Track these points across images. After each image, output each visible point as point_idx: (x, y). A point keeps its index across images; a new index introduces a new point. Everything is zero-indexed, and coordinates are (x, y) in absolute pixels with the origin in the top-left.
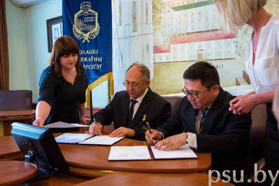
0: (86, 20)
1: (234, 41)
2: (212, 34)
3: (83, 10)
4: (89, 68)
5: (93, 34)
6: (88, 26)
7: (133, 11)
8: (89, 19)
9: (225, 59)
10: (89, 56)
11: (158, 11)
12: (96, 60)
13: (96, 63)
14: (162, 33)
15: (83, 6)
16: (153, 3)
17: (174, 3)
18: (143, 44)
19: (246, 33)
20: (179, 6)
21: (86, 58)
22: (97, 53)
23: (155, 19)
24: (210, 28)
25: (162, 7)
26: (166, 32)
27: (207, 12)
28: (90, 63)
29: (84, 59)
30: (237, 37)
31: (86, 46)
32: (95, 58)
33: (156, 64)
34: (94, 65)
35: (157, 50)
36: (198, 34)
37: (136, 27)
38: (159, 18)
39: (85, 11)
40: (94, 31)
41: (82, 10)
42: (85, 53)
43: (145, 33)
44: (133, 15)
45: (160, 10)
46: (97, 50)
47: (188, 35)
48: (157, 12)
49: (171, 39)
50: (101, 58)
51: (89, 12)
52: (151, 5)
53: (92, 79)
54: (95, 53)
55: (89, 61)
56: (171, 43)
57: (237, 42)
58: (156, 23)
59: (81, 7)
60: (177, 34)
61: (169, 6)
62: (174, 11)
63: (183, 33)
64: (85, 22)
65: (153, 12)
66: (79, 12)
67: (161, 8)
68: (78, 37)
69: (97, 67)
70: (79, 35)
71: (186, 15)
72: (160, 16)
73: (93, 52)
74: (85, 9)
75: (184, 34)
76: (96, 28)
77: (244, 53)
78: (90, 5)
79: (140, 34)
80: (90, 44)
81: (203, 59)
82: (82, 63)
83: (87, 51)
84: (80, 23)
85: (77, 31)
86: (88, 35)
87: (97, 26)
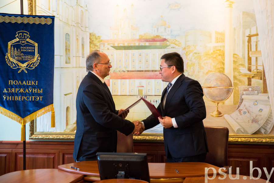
0: (23, 49)
2: (152, 74)
3: (19, 39)
4: (26, 99)
5: (32, 65)
6: (26, 56)
7: (66, 42)
8: (27, 49)
10: (26, 87)
12: (35, 92)
13: (35, 95)
15: (20, 34)
16: (90, 39)
17: (115, 42)
18: (78, 77)
20: (120, 45)
21: (22, 89)
22: (37, 84)
24: (150, 69)
25: (102, 44)
27: (147, 55)
28: (27, 94)
29: (19, 90)
31: (22, 76)
32: (34, 89)
34: (33, 97)
36: (139, 72)
37: (69, 59)
39: (21, 40)
40: (34, 62)
41: (17, 38)
42: (21, 84)
43: (80, 66)
44: (66, 47)
45: (99, 46)
46: (37, 82)
47: (129, 72)
48: (95, 48)
50: (42, 89)
51: (27, 42)
52: (89, 40)
53: (29, 111)
54: (34, 84)
55: (27, 92)
56: (111, 78)
59: (17, 35)
60: (117, 70)
61: (108, 44)
62: (114, 49)
63: (123, 70)
64: (21, 52)
65: (90, 47)
66: (15, 40)
67: (100, 44)
68: (12, 66)
69: (37, 99)
70: (13, 64)
71: (127, 55)
73: (31, 83)
74: (21, 38)
75: (124, 72)
76: (36, 59)
78: (29, 35)
79: (74, 66)
80: (28, 74)
81: (144, 94)
82: (17, 94)
83: (24, 83)
84: (16, 51)
85: (10, 60)
86: (25, 65)
87: (37, 56)
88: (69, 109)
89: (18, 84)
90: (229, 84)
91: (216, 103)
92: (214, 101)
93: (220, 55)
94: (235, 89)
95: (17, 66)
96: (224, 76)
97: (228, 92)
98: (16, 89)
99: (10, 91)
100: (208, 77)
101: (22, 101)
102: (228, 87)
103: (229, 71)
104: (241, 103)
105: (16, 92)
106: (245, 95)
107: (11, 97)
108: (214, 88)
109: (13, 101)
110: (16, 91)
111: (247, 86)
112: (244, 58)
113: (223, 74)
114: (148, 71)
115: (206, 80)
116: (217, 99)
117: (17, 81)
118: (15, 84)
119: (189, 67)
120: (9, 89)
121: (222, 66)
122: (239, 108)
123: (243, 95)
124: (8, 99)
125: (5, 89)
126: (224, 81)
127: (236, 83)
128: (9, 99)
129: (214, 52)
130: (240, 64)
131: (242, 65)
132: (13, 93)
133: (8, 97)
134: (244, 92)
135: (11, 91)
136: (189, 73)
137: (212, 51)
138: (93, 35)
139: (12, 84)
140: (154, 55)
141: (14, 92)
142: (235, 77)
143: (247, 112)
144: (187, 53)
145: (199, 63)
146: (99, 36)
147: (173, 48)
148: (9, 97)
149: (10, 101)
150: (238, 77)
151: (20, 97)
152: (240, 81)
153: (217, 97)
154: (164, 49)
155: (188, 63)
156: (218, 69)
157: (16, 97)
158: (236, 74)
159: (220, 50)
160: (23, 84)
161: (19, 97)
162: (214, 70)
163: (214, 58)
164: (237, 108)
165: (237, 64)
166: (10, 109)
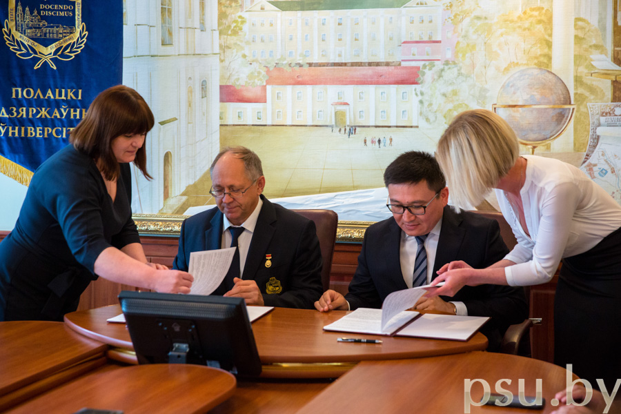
0: (44, 10)
1: (415, 90)
2: (368, 71)
4: (54, 134)
5: (68, 50)
6: (53, 27)
8: (54, 10)
9: (397, 127)
10: (53, 104)
11: (233, 4)
12: (75, 116)
14: (244, 56)
18: (190, 78)
19: (440, 76)
21: (43, 109)
22: (80, 98)
23: (224, 21)
24: (364, 58)
26: (254, 56)
27: (357, 24)
28: (57, 122)
29: (38, 112)
30: (422, 83)
31: (44, 78)
32: (72, 110)
33: (228, 128)
35: (230, 94)
36: (336, 67)
37: (170, 34)
38: (235, 21)
40: (72, 41)
42: (42, 97)
43: (196, 53)
44: (162, 4)
45: (240, 1)
46: (80, 91)
47: (312, 68)
48: (231, 7)
49: (268, 72)
54: (74, 98)
55: (56, 117)
56: (268, 82)
57: (422, 94)
58: (230, 32)
60: (284, 62)
62: (277, 9)
63: (298, 62)
64: (41, 16)
65: (220, 4)
68: (19, 53)
70: (23, 48)
71: (307, 24)
72: (240, 17)
73: (66, 96)
75: (301, 66)
76: (78, 35)
77: (436, 118)
79: (182, 52)
80: (57, 74)
81: (348, 123)
82: (32, 123)
83: (50, 92)
84: (28, 16)
85: (15, 38)
86: (51, 49)
87: (81, 29)
88: (170, 160)
89: (35, 97)
90: (562, 96)
91: (530, 147)
92: (525, 142)
93: (540, 22)
94: (577, 111)
95: (31, 52)
96: (550, 76)
97: (561, 117)
98: (30, 109)
99: (15, 114)
100: (509, 78)
101: (45, 139)
102: (560, 106)
103: (563, 63)
104: (595, 147)
105: (30, 116)
106: (604, 126)
107: (17, 128)
108: (524, 109)
109: (22, 138)
110: (30, 113)
111: (610, 103)
112: (604, 29)
113: (548, 71)
114: (360, 64)
115: (503, 87)
116: (532, 136)
117: (31, 90)
118: (26, 97)
119: (460, 55)
120: (12, 110)
121: (546, 51)
122: (588, 161)
123: (599, 125)
124: (10, 135)
125: (3, 110)
126: (551, 89)
127: (581, 95)
128: (13, 134)
129: (525, 13)
130: (592, 44)
131: (597, 47)
132: (23, 119)
133: (10, 128)
134: (603, 119)
135: (18, 113)
136: (461, 68)
137: (519, 12)
139: (20, 96)
140: (373, 23)
141: (24, 116)
142: (578, 80)
143: (609, 171)
144: (455, 16)
145: (485, 43)
147: (421, 4)
148: (14, 129)
149: (16, 138)
150: (588, 80)
151: (40, 130)
152: (592, 90)
153: (532, 130)
154: (398, 9)
155: (458, 42)
156: (536, 58)
157: (31, 130)
158: (583, 70)
159: (540, 9)
160: (46, 98)
161: (38, 129)
162: (525, 62)
163: (525, 29)
164: (583, 160)
165: (585, 46)
166: (15, 157)
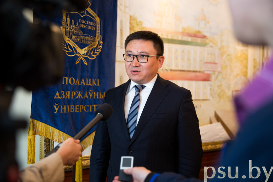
0: (82, 23)
1: (209, 84)
2: (193, 75)
4: (85, 110)
5: (93, 53)
6: (85, 36)
8: (86, 24)
9: (202, 100)
12: (96, 97)
13: (97, 102)
16: (130, 23)
21: (80, 92)
22: (98, 85)
24: (192, 69)
27: (190, 53)
28: (86, 101)
29: (77, 95)
32: (95, 93)
34: (95, 106)
36: (181, 72)
40: (94, 47)
42: (79, 84)
46: (98, 80)
47: (172, 72)
50: (104, 93)
51: (88, 13)
54: (96, 85)
55: (86, 98)
64: (80, 27)
68: (67, 51)
70: (69, 49)
71: (170, 50)
73: (91, 83)
75: (167, 70)
76: (97, 43)
82: (74, 102)
83: (83, 81)
84: (73, 26)
85: (65, 41)
86: (84, 51)
87: (99, 39)
89: (76, 84)
93: (245, 59)
95: (74, 52)
98: (72, 93)
101: (80, 113)
105: (73, 98)
107: (65, 106)
109: (71, 113)
110: (72, 95)
113: (246, 77)
117: (74, 79)
118: (71, 84)
119: (223, 70)
121: (246, 70)
124: (61, 111)
125: (58, 93)
128: (63, 110)
129: (241, 55)
135: (65, 95)
136: (223, 75)
137: (239, 54)
138: (134, 19)
139: (67, 83)
140: (195, 53)
141: (69, 98)
146: (140, 22)
147: (211, 47)
148: (63, 107)
151: (77, 107)
154: (204, 47)
155: (222, 64)
156: (244, 73)
157: (72, 107)
160: (81, 84)
161: (76, 106)
162: (241, 74)
